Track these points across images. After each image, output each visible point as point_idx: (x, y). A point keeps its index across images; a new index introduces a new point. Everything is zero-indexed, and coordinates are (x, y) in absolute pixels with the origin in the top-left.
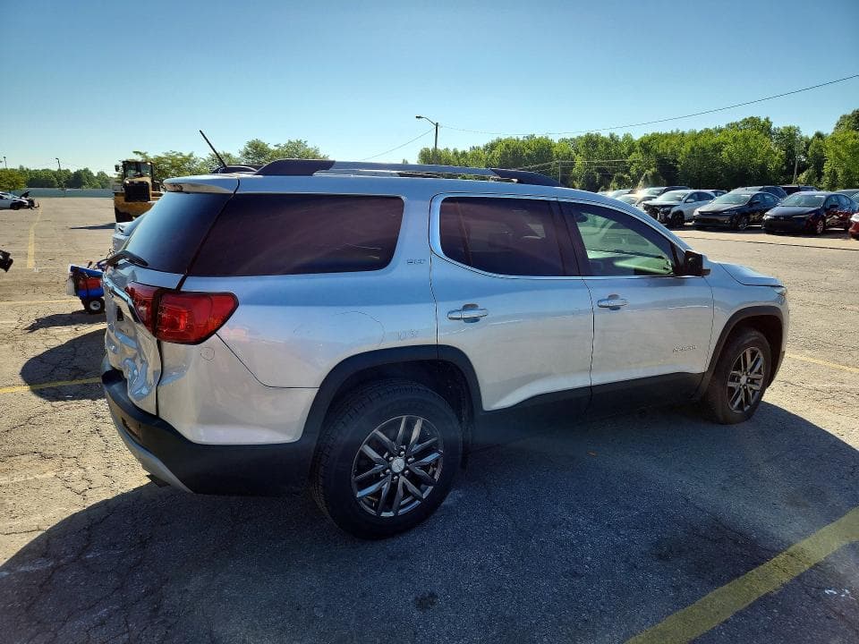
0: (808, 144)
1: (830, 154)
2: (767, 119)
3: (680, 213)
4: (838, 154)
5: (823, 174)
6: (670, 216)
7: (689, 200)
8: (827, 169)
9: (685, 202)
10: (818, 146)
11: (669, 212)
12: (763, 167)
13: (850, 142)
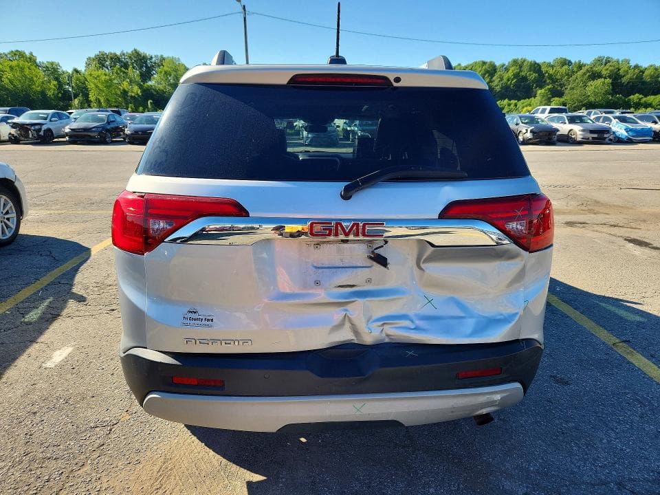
0: (70, 77)
1: (91, 86)
2: (31, 54)
3: (49, 130)
4: (97, 87)
5: (91, 101)
6: (42, 133)
7: (53, 119)
8: (92, 97)
9: (51, 121)
10: (78, 79)
11: (40, 130)
12: (43, 93)
13: (103, 78)
